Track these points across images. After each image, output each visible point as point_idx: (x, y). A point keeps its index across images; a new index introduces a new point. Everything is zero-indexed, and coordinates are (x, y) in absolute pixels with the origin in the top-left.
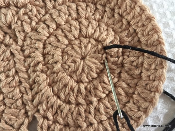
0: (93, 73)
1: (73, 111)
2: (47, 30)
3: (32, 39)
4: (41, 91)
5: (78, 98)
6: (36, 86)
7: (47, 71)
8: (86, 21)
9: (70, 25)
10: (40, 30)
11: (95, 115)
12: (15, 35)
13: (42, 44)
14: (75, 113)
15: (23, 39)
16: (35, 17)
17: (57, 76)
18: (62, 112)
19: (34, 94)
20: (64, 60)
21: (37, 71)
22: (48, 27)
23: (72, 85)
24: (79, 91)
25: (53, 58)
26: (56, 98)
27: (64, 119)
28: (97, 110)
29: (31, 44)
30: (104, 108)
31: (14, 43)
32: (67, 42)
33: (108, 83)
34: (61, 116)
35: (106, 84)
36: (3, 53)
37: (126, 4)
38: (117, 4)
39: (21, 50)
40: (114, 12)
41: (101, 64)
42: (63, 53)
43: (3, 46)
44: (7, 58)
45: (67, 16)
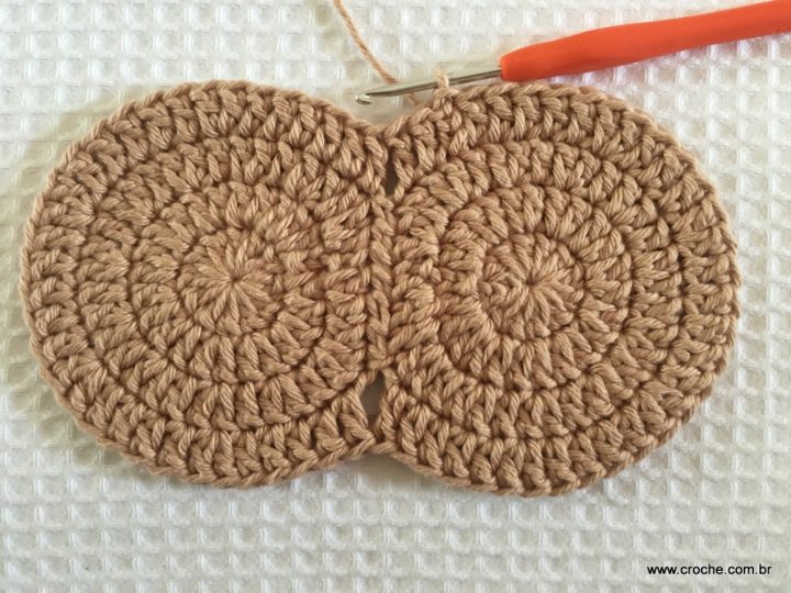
1: (470, 393)
2: (469, 186)
4: (414, 323)
5: (491, 368)
6: (405, 308)
7: (440, 283)
8: (564, 197)
9: (524, 194)
11: (518, 419)
13: (446, 214)
14: (471, 399)
17: (460, 303)
18: (444, 384)
19: (397, 324)
20: (487, 273)
21: (418, 274)
22: (473, 181)
23: (487, 335)
24: (499, 354)
25: (463, 259)
26: (442, 351)
27: (444, 402)
28: (526, 408)
31: (383, 191)
32: (505, 231)
33: (572, 359)
34: (441, 395)
35: (567, 361)
36: (349, 208)
37: (684, 187)
38: (660, 175)
39: (393, 212)
40: (644, 192)
41: (569, 310)
42: (487, 253)
43: (353, 191)
44: (357, 222)
45: (522, 170)
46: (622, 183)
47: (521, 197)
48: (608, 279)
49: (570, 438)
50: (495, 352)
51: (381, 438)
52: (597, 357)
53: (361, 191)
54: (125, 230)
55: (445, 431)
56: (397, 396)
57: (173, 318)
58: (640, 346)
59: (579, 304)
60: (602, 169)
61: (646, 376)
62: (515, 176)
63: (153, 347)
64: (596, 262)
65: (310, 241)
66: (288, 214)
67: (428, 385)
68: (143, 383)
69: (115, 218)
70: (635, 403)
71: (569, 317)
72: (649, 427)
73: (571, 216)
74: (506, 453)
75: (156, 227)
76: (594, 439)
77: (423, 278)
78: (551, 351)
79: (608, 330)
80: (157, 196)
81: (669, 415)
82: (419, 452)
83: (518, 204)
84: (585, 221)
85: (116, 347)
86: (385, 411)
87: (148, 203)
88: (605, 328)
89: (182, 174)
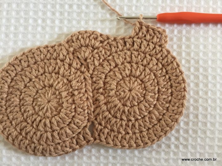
0: (134, 101)
1: (118, 123)
2: (109, 66)
3: (99, 71)
4: (100, 106)
5: (123, 116)
6: (97, 103)
7: (105, 94)
8: (136, 65)
10: (105, 66)
11: (132, 128)
12: (88, 66)
13: (104, 75)
14: (118, 125)
15: (93, 70)
16: (103, 57)
17: (111, 99)
18: (110, 122)
20: (117, 89)
21: (99, 93)
22: (110, 65)
23: (120, 107)
24: (124, 111)
25: (110, 86)
26: (108, 113)
27: (111, 127)
28: (133, 125)
29: (97, 74)
30: (139, 125)
31: (87, 72)
32: (121, 77)
33: (144, 110)
34: (110, 125)
35: (143, 111)
36: (78, 77)
37: (168, 59)
38: (162, 56)
39: (90, 77)
40: (158, 61)
41: (142, 97)
42: (117, 84)
43: (79, 72)
44: (81, 80)
45: (123, 59)
46: (152, 59)
47: (124, 67)
48: (151, 86)
49: (147, 132)
50: (123, 111)
51: (95, 139)
52: (151, 109)
53: (81, 72)
54: (17, 91)
55: (113, 134)
56: (98, 127)
57: (33, 115)
58: (162, 103)
59: (145, 94)
60: (145, 57)
61: (165, 111)
62: (122, 61)
63: (28, 123)
64: (147, 82)
65: (69, 88)
66: (61, 81)
67: (106, 123)
68: (26, 134)
69: (14, 88)
70: (163, 119)
71: (142, 99)
72: (167, 125)
73: (139, 70)
74: (130, 137)
75: (25, 89)
76: (153, 131)
77: (100, 93)
78: (138, 109)
79: (153, 101)
80: (25, 80)
81: (172, 121)
82: (106, 141)
83: (124, 69)
84: (143, 71)
85: (18, 124)
86: (95, 131)
87: (23, 83)
88: (152, 100)
89: (31, 73)
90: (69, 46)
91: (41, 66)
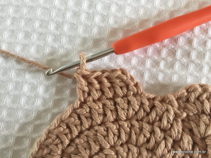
89: (106, 138)
90: (179, 105)
91: (124, 130)
